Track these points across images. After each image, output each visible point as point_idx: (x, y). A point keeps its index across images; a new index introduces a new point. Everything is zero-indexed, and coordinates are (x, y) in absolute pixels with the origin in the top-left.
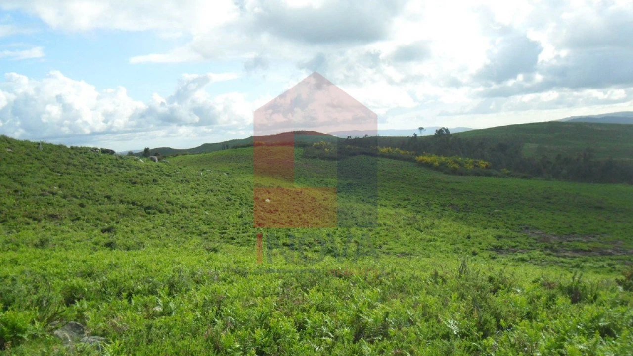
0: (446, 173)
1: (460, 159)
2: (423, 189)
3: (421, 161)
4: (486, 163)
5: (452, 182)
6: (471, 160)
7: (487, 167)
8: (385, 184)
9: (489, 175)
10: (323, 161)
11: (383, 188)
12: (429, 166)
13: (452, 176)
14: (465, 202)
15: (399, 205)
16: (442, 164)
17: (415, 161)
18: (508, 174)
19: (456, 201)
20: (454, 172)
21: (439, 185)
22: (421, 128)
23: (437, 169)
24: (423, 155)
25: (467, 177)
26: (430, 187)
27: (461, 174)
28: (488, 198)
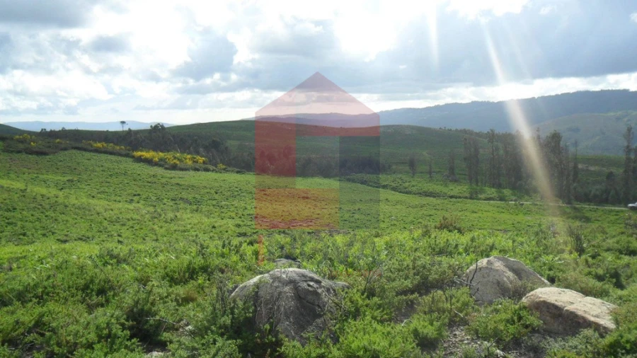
0: (166, 169)
1: (178, 154)
2: (150, 184)
3: (140, 156)
4: (203, 158)
5: (174, 177)
6: (189, 156)
7: (204, 162)
8: (108, 180)
9: (207, 170)
10: (30, 156)
11: (107, 184)
12: (149, 162)
13: (173, 172)
14: (193, 196)
15: (132, 200)
16: (161, 160)
17: (133, 157)
18: (224, 169)
19: (184, 195)
20: (174, 167)
21: (163, 180)
22: (123, 123)
23: (156, 164)
24: (142, 151)
25: (187, 172)
26: (155, 183)
27: (182, 169)
28: (213, 191)
